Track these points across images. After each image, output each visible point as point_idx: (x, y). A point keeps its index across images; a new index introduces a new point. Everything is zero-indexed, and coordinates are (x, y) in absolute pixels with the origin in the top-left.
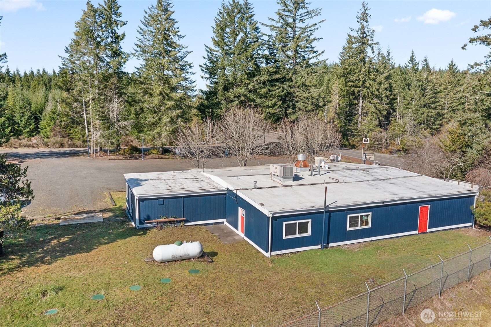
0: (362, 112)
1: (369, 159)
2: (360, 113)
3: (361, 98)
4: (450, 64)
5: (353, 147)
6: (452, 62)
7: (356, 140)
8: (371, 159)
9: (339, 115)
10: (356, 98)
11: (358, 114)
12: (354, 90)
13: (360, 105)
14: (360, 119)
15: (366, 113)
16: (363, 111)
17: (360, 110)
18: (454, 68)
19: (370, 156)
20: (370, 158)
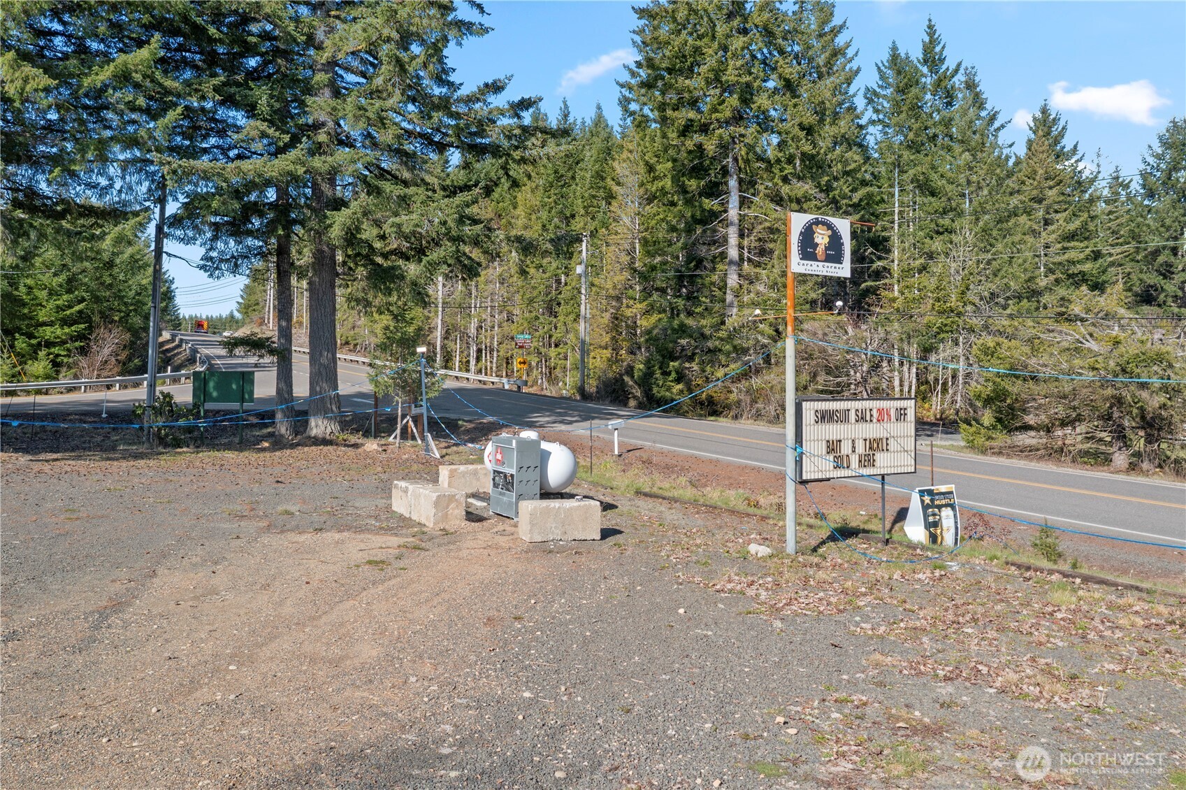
0: (741, 247)
1: (868, 461)
2: (733, 253)
3: (733, 183)
4: (1035, 119)
5: (712, 408)
6: (1044, 111)
7: (720, 373)
8: (884, 462)
9: (644, 277)
10: (714, 190)
11: (723, 255)
12: (700, 147)
13: (733, 213)
14: (733, 280)
15: (762, 252)
16: (746, 243)
17: (733, 240)
18: (1054, 133)
19: (872, 430)
20: (876, 445)
